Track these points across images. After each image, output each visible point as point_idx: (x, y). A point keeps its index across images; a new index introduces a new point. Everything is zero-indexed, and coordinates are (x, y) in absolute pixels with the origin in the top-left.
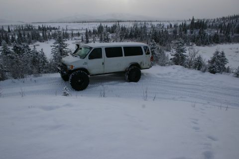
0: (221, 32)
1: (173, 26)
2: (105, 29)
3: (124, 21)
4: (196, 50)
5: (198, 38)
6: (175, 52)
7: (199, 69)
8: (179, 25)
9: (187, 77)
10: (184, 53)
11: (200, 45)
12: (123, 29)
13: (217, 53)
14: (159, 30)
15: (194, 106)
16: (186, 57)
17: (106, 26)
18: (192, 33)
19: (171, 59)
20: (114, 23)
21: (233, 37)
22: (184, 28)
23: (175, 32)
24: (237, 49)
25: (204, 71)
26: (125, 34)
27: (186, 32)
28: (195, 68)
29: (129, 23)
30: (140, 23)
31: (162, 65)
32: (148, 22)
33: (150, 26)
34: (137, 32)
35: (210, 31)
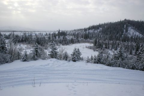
0: (74, 37)
1: (48, 35)
2: (4, 36)
3: (17, 31)
4: (63, 48)
5: (63, 41)
6: (51, 50)
7: (66, 60)
8: (51, 34)
9: (59, 65)
10: (56, 51)
11: (64, 45)
12: (17, 36)
14: (40, 37)
16: (58, 53)
17: (5, 35)
18: (59, 38)
19: (49, 55)
20: (10, 33)
21: (81, 40)
22: (54, 35)
23: (49, 38)
24: (83, 46)
25: (69, 61)
26: (18, 39)
27: (56, 38)
28: (64, 59)
29: (20, 32)
30: (28, 32)
31: (43, 59)
32: (33, 32)
33: (34, 35)
34: (26, 38)
35: (69, 37)
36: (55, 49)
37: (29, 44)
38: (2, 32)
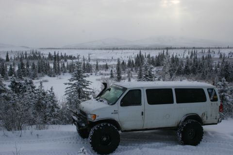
2: (146, 59)
3: (175, 48)
12: (175, 60)
17: (149, 56)
20: (161, 51)
26: (177, 68)
29: (183, 51)
30: (201, 51)
32: (215, 50)
33: (217, 56)
34: (197, 66)
37: (204, 79)
38: (143, 49)
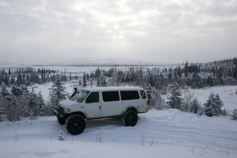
0: (214, 75)
1: (168, 70)
2: (102, 73)
3: (120, 66)
4: (192, 94)
5: (192, 81)
6: (171, 95)
7: (195, 113)
8: (173, 69)
9: (184, 120)
10: (179, 97)
11: (195, 88)
12: (120, 73)
13: (212, 96)
14: (154, 73)
15: (193, 152)
16: (182, 101)
17: (104, 71)
18: (186, 76)
19: (168, 103)
20: (112, 67)
21: (226, 79)
22: (178, 71)
23: (170, 76)
24: (231, 91)
25: (201, 114)
26: (122, 78)
27: (180, 76)
28: (191, 111)
29: (125, 67)
30: (136, 67)
31: (158, 109)
32: (144, 67)
33: (146, 70)
34: (133, 76)
35: (204, 74)
36: (178, 94)
37: (138, 84)
